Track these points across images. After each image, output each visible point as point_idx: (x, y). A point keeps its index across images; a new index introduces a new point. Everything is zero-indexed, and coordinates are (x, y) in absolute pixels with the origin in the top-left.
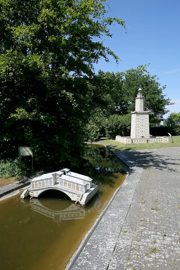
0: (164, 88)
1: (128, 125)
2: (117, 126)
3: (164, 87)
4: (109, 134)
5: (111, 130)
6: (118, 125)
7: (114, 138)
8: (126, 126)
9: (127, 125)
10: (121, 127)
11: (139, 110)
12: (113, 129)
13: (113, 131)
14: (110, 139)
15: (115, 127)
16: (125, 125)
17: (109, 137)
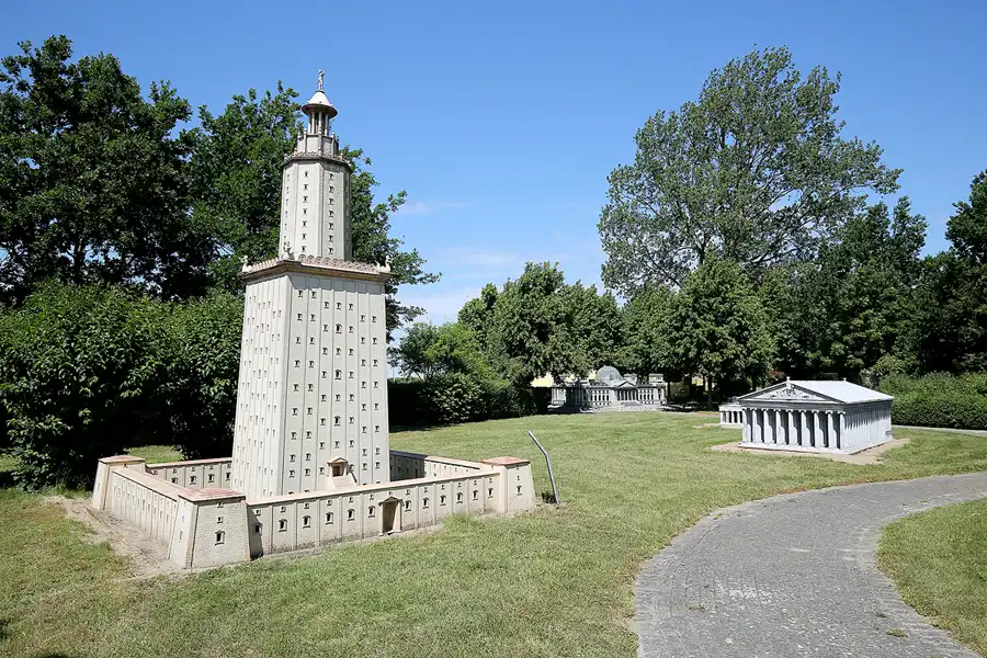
0: (394, 206)
1: (215, 374)
2: (112, 375)
3: (396, 197)
4: (41, 440)
5: (50, 410)
6: (129, 365)
7: (80, 478)
8: (196, 381)
9: (206, 372)
10: (149, 385)
11: (313, 250)
12: (78, 401)
13: (70, 417)
14: (41, 483)
15: (94, 387)
16: (185, 374)
17: (40, 464)
